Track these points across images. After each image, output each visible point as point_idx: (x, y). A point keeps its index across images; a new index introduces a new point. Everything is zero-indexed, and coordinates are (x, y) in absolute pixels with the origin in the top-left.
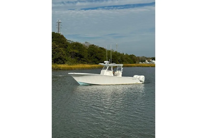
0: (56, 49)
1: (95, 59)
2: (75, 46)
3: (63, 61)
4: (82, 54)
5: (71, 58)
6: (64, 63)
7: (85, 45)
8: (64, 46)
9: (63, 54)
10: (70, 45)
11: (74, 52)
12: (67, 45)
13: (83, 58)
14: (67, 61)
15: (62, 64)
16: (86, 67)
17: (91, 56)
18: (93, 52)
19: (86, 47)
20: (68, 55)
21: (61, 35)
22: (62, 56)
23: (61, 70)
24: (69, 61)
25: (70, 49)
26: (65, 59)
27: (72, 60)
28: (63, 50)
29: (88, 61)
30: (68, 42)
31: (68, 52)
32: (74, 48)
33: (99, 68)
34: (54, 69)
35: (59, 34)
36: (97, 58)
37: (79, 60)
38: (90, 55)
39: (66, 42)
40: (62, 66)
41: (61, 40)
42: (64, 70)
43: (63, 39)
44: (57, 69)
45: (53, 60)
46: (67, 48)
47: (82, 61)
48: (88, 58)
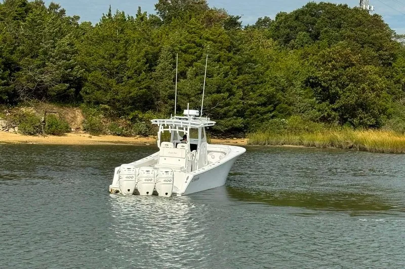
0: (350, 70)
3: (375, 116)
6: (377, 126)
8: (381, 59)
9: (373, 89)
12: (392, 55)
14: (389, 116)
15: (372, 127)
20: (393, 93)
21: (371, 14)
22: (372, 95)
23: (365, 150)
24: (398, 119)
26: (384, 111)
28: (375, 73)
30: (399, 41)
31: (398, 82)
34: (341, 147)
35: (365, 13)
39: (391, 41)
40: (370, 136)
41: (369, 36)
42: (376, 152)
43: (381, 32)
44: (350, 148)
45: (337, 114)
46: (394, 64)
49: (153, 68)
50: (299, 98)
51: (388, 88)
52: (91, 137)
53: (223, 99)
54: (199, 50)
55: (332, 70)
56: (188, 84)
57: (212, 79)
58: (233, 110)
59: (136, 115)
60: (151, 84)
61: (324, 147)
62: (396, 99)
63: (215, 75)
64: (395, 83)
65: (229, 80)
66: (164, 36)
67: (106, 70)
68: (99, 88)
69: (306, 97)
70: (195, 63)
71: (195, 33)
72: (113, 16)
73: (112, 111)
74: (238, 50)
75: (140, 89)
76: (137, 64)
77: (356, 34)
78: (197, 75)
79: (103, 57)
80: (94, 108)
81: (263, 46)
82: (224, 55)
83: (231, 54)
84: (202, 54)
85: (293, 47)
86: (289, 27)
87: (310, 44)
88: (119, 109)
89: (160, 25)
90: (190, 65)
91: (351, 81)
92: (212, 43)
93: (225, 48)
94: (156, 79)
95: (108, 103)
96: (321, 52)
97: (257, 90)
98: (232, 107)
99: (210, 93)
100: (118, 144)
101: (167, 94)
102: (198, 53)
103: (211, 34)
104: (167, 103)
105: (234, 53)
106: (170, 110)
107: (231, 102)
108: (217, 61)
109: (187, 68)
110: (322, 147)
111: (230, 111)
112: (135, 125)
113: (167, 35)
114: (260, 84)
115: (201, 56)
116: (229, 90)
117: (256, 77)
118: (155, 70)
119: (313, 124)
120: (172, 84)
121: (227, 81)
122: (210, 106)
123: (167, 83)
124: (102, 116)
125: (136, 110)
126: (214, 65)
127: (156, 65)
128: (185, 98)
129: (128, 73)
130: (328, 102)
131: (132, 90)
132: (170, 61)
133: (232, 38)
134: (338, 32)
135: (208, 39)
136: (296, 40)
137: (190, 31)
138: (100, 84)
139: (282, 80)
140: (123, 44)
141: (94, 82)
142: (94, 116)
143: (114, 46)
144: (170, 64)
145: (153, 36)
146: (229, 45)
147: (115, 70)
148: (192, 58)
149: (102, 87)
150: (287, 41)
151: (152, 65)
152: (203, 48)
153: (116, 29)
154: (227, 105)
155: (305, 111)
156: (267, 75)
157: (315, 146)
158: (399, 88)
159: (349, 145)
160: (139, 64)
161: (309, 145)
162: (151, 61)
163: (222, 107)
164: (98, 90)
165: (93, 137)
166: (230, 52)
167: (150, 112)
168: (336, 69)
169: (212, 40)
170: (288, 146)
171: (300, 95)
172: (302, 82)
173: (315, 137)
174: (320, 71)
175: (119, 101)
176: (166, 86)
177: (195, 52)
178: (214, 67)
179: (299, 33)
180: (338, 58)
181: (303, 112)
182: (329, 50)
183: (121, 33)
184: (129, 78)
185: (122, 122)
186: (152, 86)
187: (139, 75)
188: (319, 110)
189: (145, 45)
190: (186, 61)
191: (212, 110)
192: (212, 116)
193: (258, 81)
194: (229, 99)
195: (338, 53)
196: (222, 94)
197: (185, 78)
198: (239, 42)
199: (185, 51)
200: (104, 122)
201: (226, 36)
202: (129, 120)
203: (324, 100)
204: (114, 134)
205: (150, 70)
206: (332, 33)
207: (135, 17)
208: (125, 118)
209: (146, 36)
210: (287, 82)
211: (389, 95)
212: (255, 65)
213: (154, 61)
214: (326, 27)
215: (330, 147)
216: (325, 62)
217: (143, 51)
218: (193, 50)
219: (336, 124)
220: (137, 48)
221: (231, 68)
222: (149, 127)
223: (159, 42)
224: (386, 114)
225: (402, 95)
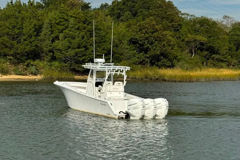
0: (156, 34)
2: (198, 25)
3: (170, 60)
4: (216, 46)
5: (189, 54)
6: (172, 66)
8: (173, 27)
9: (169, 45)
10: (187, 23)
11: (196, 40)
12: (179, 25)
14: (179, 60)
15: (169, 67)
17: (237, 50)
19: (226, 27)
20: (181, 47)
21: (167, 1)
22: (169, 49)
23: (165, 80)
24: (184, 62)
25: (186, 34)
26: (176, 58)
27: (192, 59)
28: (170, 36)
29: (228, 62)
30: (183, 17)
32: (196, 31)
34: (151, 79)
35: (163, 1)
37: (208, 59)
38: (235, 48)
39: (179, 17)
40: (168, 72)
41: (166, 13)
42: (172, 81)
43: (172, 11)
44: (157, 79)
45: (149, 60)
46: (180, 30)
47: (215, 62)
48: (229, 55)
49: (39, 34)
50: (126, 51)
51: (178, 44)
52: (2, 76)
53: (82, 52)
54: (66, 23)
55: (145, 34)
56: (61, 44)
57: (75, 40)
58: (88, 58)
59: (29, 63)
60: (38, 44)
61: (142, 79)
62: (182, 50)
63: (76, 38)
64: (182, 41)
65: (85, 41)
66: (45, 15)
67: (10, 36)
68: (7, 47)
69: (130, 50)
70: (64, 31)
71: (64, 13)
72: (14, 3)
73: (14, 60)
74: (90, 23)
75: (32, 47)
76: (29, 32)
77: (158, 13)
78: (65, 38)
79: (9, 28)
80: (4, 58)
81: (104, 21)
82: (82, 26)
83: (85, 25)
84: (68, 25)
85: (122, 21)
86: (120, 9)
87: (132, 19)
88: (19, 59)
89: (43, 9)
90: (62, 32)
91: (156, 40)
92: (74, 18)
93: (82, 22)
94: (41, 40)
95: (12, 55)
96: (139, 24)
97: (101, 46)
98: (87, 57)
99: (74, 49)
100: (19, 80)
101: (48, 50)
102: (66, 25)
103: (73, 13)
104: (48, 55)
105: (87, 25)
106: (50, 59)
107: (86, 53)
108: (77, 29)
109: (59, 34)
110: (140, 79)
111: (86, 59)
112: (29, 68)
113: (47, 14)
114: (103, 43)
115: (68, 26)
116: (85, 47)
117: (101, 38)
118: (40, 35)
119: (135, 66)
120: (51, 43)
121: (84, 41)
122: (74, 56)
123: (48, 43)
124: (8, 63)
125: (29, 59)
126: (76, 32)
127: (41, 32)
128: (58, 51)
129: (24, 37)
130: (143, 53)
131: (26, 47)
132: (49, 29)
133: (86, 16)
134: (148, 11)
135: (72, 17)
136: (124, 17)
137: (61, 12)
138: (7, 44)
139: (116, 40)
140: (20, 20)
141: (3, 43)
142: (4, 63)
143: (15, 21)
144: (49, 31)
145: (39, 15)
146: (85, 20)
147: (16, 35)
148: (63, 28)
149: (8, 46)
150: (118, 17)
151: (38, 32)
152: (69, 22)
153: (16, 11)
154: (84, 55)
155: (130, 58)
156: (108, 37)
157: (136, 79)
158: (184, 44)
159: (156, 78)
160: (31, 32)
161: (133, 78)
162: (38, 30)
163: (81, 57)
164: (6, 48)
165: (3, 76)
166: (85, 24)
167: (38, 60)
168: (148, 33)
169: (74, 17)
170: (121, 79)
171: (127, 49)
172: (127, 41)
173: (136, 73)
174: (138, 34)
175: (18, 54)
176: (47, 45)
177: (64, 24)
178: (76, 33)
179: (126, 12)
180: (149, 27)
181: (129, 59)
182: (143, 22)
183: (19, 13)
184: (24, 40)
185: (21, 67)
186: (39, 45)
187: (31, 39)
188: (138, 58)
189: (34, 20)
190: (59, 30)
191: (75, 59)
192: (75, 62)
193: (102, 41)
194: (85, 52)
195: (148, 24)
196: (81, 49)
197: (59, 39)
198: (90, 18)
199: (58, 24)
200: (10, 67)
201: (83, 15)
202: (25, 65)
203: (141, 52)
204: (16, 74)
205: (37, 35)
206: (145, 12)
207: (27, 4)
208: (23, 64)
209: (34, 15)
210: (119, 41)
211: (179, 49)
212: (100, 32)
213: (40, 30)
214: (141, 8)
215: (145, 79)
216: (141, 30)
217: (33, 24)
218: (63, 23)
219: (148, 66)
220: (29, 22)
221: (86, 34)
222: (37, 70)
223: (42, 18)
224: (176, 60)
225: (185, 48)
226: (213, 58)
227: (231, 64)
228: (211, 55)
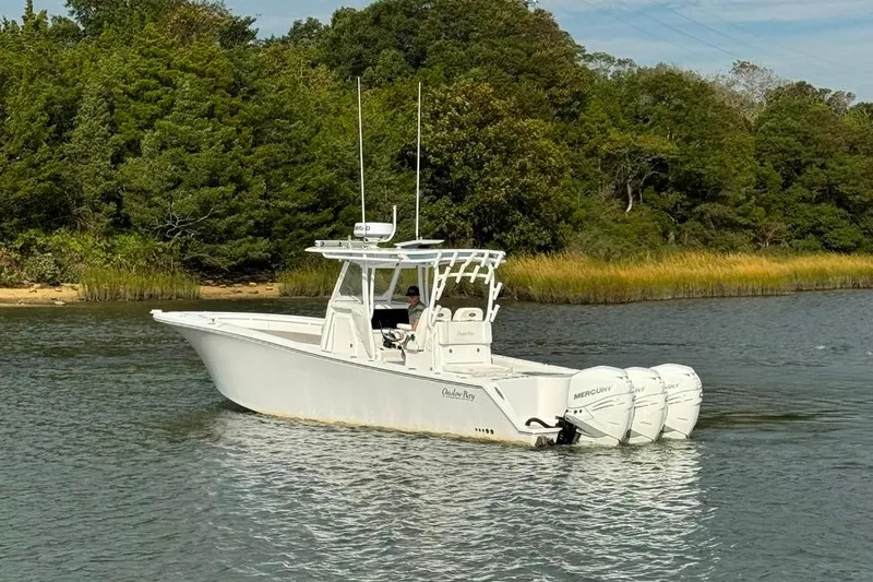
1: (823, 206)
4: (711, 170)
7: (733, 95)
8: (556, 106)
13: (713, 199)
15: (544, 248)
16: (745, 278)
17: (785, 186)
18: (798, 146)
19: (745, 102)
33: (856, 286)
36: (841, 201)
38: (777, 177)
42: (554, 302)
47: (708, 228)
48: (757, 204)
134: (465, 48)
226: (703, 214)
227: (764, 237)
228: (694, 205)
